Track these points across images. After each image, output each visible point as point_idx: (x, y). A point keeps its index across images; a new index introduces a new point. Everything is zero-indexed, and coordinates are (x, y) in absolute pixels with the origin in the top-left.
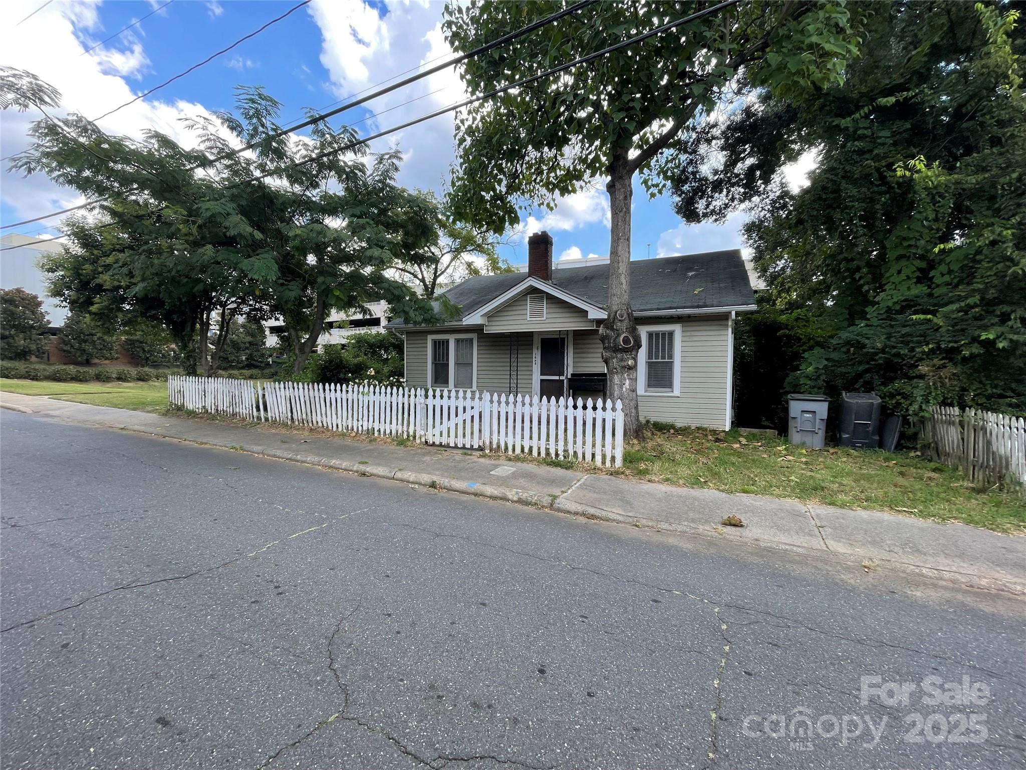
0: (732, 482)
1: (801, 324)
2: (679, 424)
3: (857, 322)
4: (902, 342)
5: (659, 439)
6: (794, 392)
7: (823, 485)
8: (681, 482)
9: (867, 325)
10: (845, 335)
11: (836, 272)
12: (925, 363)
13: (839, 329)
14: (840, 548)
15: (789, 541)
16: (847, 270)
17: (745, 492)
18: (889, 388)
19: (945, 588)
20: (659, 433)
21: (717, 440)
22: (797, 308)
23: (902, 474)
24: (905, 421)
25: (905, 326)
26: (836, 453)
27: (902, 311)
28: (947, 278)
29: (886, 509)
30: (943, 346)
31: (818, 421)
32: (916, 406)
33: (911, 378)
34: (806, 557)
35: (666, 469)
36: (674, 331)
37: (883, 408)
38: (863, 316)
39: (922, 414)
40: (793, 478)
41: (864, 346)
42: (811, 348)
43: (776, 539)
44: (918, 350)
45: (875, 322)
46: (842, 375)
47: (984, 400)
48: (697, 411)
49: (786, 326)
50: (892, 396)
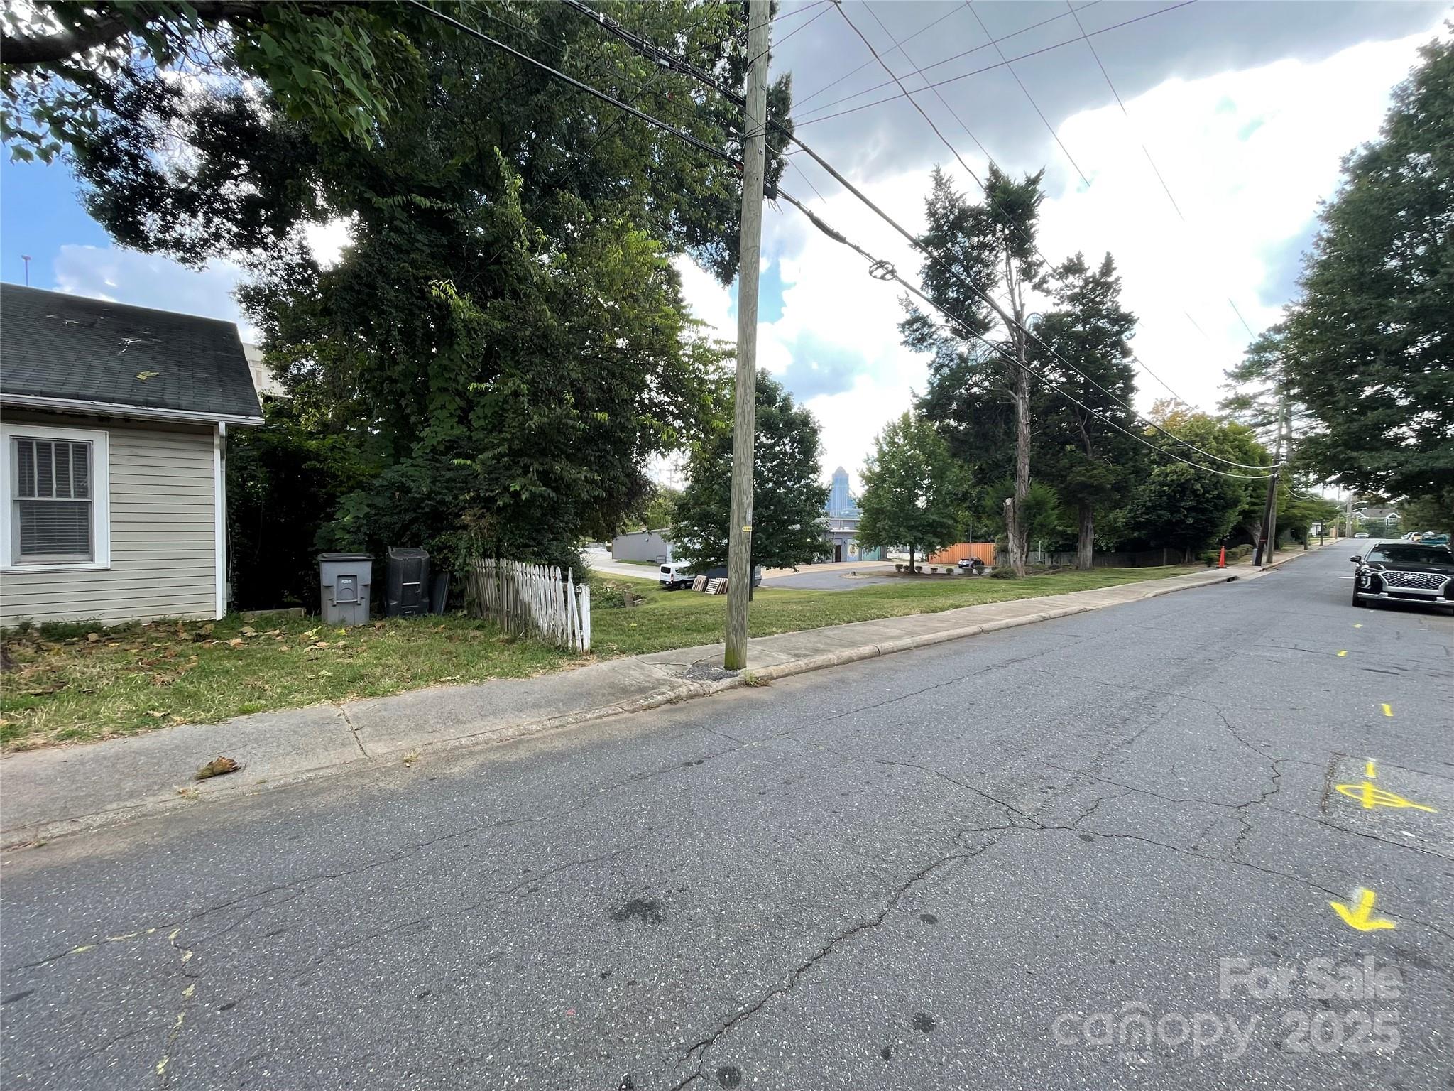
0: (221, 703)
1: (338, 455)
2: (111, 619)
3: (402, 460)
4: (447, 488)
5: (56, 657)
6: (326, 551)
7: (364, 672)
8: (106, 730)
9: (412, 465)
10: (389, 474)
11: (378, 394)
12: (468, 511)
13: (384, 467)
14: (378, 748)
15: (315, 764)
16: (391, 392)
17: (244, 712)
18: (435, 542)
19: (481, 752)
20: (57, 646)
21: (199, 638)
22: (334, 433)
23: (449, 638)
24: (453, 579)
25: (449, 470)
26: (383, 626)
27: (445, 453)
28: (482, 422)
29: (431, 683)
30: (482, 495)
31: (359, 588)
32: (460, 560)
33: (456, 529)
34: (336, 778)
35: (71, 714)
36: (90, 443)
37: (431, 563)
38: (408, 452)
39: (466, 568)
40: (324, 672)
41: (409, 490)
42: (351, 490)
43: (295, 769)
44: (462, 498)
45: (420, 461)
46: (388, 525)
47: (514, 550)
48: (155, 592)
49: (317, 456)
50: (440, 550)
